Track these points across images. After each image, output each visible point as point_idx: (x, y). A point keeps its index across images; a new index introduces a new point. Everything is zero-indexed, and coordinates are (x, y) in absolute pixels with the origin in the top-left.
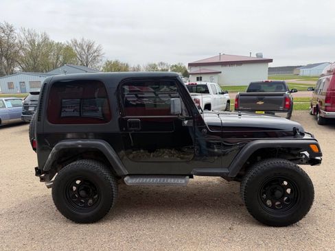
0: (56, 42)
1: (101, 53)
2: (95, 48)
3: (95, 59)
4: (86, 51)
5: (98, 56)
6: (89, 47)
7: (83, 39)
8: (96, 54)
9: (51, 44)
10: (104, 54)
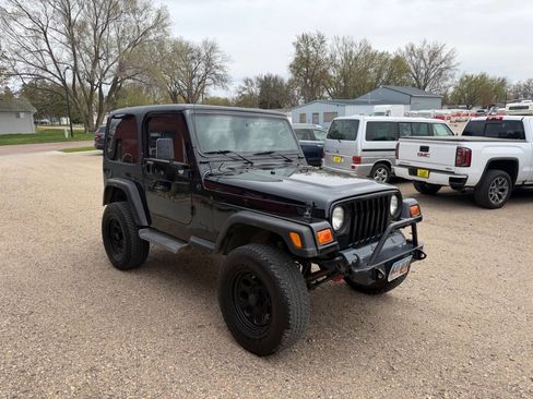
0: (381, 51)
1: (453, 63)
2: (443, 55)
3: (440, 74)
4: (428, 62)
5: (446, 68)
6: (434, 54)
7: (425, 42)
8: (443, 65)
9: (373, 56)
10: (458, 64)
